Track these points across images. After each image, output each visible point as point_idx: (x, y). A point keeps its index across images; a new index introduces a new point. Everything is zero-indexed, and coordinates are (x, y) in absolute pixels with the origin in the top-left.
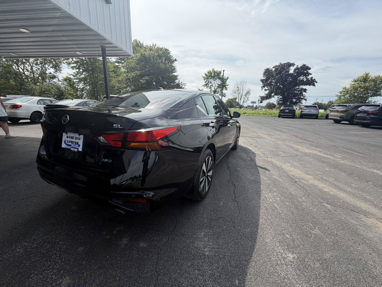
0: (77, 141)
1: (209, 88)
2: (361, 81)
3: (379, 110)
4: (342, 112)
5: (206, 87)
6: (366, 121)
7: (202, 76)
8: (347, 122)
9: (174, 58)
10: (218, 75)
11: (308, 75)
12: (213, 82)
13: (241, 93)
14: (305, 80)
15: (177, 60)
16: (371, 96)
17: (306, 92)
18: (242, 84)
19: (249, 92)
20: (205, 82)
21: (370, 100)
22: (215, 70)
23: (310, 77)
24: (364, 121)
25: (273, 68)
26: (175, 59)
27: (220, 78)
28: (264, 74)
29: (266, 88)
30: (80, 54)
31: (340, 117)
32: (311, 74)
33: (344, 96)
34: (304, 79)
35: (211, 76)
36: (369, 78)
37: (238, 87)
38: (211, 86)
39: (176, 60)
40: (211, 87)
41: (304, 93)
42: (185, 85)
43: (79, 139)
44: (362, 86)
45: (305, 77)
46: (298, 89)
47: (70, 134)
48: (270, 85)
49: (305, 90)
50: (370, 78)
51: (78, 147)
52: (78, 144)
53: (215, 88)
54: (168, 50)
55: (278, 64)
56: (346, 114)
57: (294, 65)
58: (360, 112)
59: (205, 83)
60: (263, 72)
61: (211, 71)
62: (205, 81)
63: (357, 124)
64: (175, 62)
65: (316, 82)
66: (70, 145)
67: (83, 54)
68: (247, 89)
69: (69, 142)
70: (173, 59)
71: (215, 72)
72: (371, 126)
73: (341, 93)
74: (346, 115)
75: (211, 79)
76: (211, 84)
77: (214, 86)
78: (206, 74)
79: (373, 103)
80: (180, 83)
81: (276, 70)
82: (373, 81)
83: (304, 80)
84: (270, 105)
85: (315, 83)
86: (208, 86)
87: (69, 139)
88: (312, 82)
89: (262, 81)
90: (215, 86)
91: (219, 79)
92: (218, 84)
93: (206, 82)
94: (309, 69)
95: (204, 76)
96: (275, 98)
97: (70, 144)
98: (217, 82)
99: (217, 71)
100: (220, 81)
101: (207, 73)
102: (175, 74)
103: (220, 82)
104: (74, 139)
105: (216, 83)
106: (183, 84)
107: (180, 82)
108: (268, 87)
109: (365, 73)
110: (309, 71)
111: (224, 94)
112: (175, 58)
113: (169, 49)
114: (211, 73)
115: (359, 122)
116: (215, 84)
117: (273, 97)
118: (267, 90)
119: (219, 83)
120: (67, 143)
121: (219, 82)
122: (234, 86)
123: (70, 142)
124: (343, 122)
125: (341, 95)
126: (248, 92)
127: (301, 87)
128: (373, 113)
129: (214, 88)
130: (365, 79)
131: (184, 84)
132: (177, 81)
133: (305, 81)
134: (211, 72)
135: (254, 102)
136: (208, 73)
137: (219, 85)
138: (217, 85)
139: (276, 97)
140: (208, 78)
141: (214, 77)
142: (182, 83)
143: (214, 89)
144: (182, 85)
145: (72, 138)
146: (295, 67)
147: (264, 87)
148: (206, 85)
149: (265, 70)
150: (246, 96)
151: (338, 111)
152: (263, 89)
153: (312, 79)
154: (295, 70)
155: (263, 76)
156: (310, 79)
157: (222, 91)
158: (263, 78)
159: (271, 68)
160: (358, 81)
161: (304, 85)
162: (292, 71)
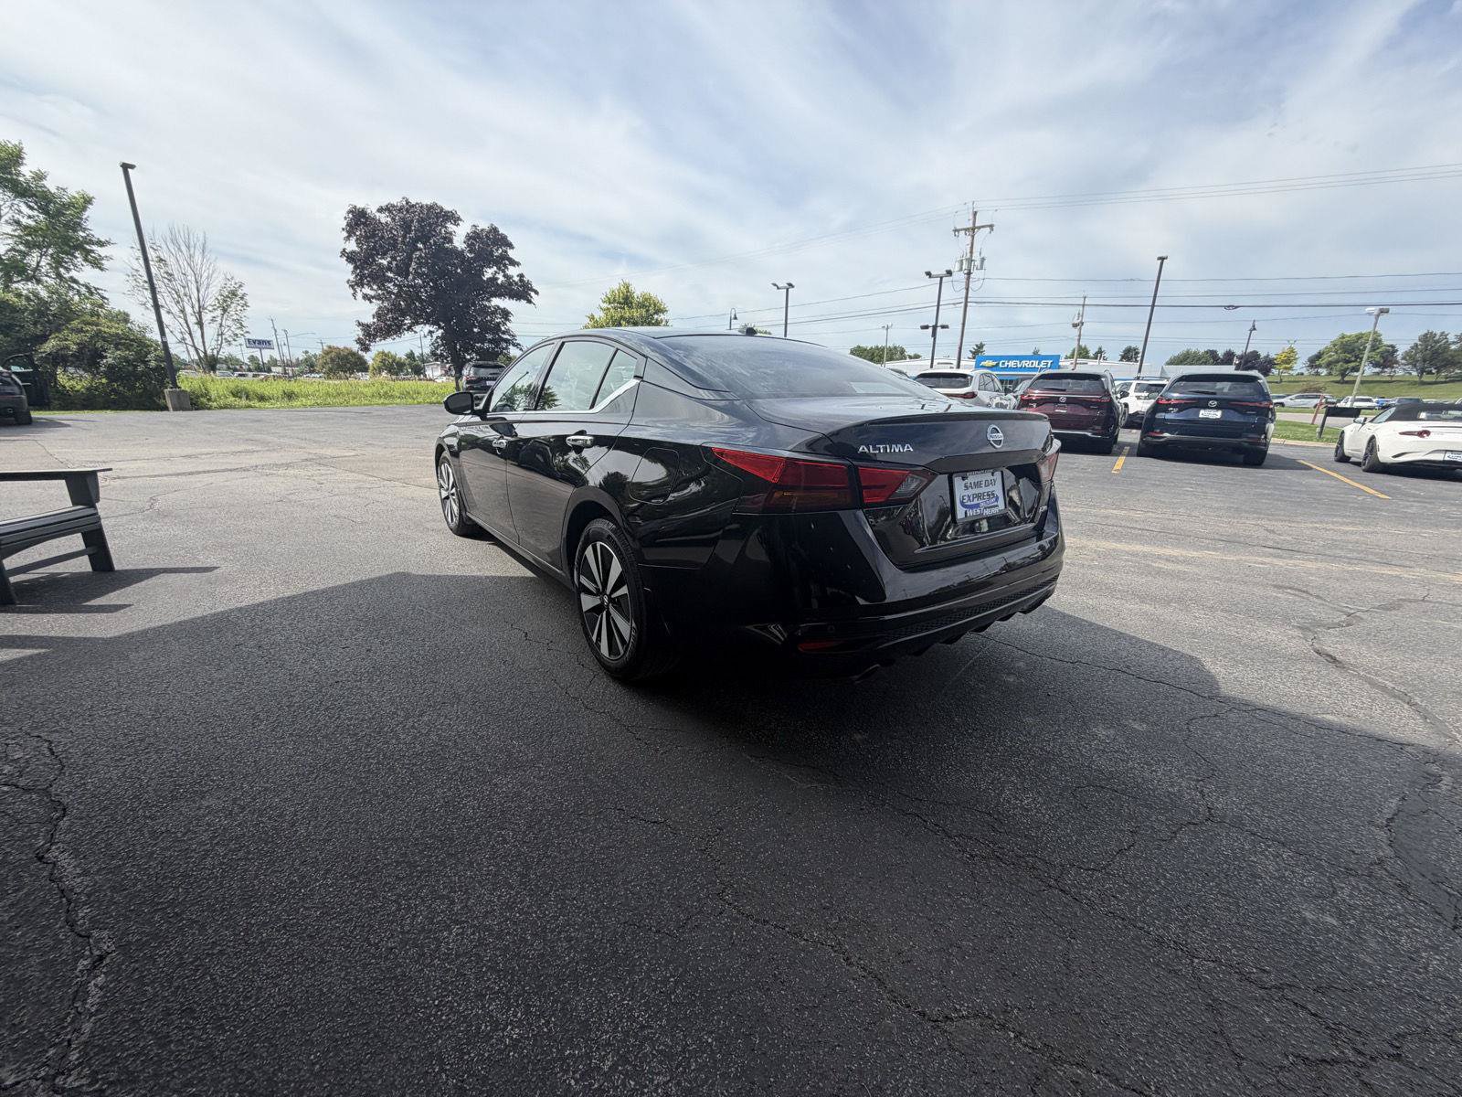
0: (990, 489)
2: (620, 303)
11: (507, 267)
13: (195, 295)
14: (501, 279)
17: (508, 320)
18: (183, 247)
19: (240, 292)
23: (513, 272)
25: (381, 210)
28: (351, 229)
29: (367, 290)
32: (518, 264)
34: (497, 276)
36: (632, 298)
37: (161, 259)
41: (505, 324)
43: (993, 483)
45: (499, 270)
46: (487, 307)
47: (972, 478)
48: (378, 278)
49: (506, 314)
50: (635, 296)
51: (996, 504)
52: (993, 494)
57: (460, 219)
60: (343, 223)
65: (536, 293)
66: (977, 506)
68: (219, 279)
69: (973, 498)
82: (641, 305)
83: (497, 279)
84: (338, 356)
85: (533, 294)
87: (971, 492)
88: (522, 291)
89: (351, 257)
92: (18, 223)
94: (511, 246)
96: (415, 332)
97: (976, 502)
98: (9, 214)
104: (983, 485)
108: (375, 287)
110: (512, 254)
111: (92, 294)
117: (409, 328)
118: (378, 297)
119: (26, 221)
120: (969, 503)
123: (975, 496)
127: (496, 301)
130: (627, 300)
133: (499, 282)
135: (264, 341)
137: (29, 230)
139: (424, 329)
145: (978, 485)
146: (465, 228)
147: (360, 284)
149: (350, 212)
150: (225, 310)
152: (359, 295)
153: (521, 280)
154: (469, 237)
155: (347, 238)
156: (516, 279)
157: (68, 270)
158: (352, 246)
159: (372, 210)
160: (615, 300)
161: (500, 296)
162: (459, 242)
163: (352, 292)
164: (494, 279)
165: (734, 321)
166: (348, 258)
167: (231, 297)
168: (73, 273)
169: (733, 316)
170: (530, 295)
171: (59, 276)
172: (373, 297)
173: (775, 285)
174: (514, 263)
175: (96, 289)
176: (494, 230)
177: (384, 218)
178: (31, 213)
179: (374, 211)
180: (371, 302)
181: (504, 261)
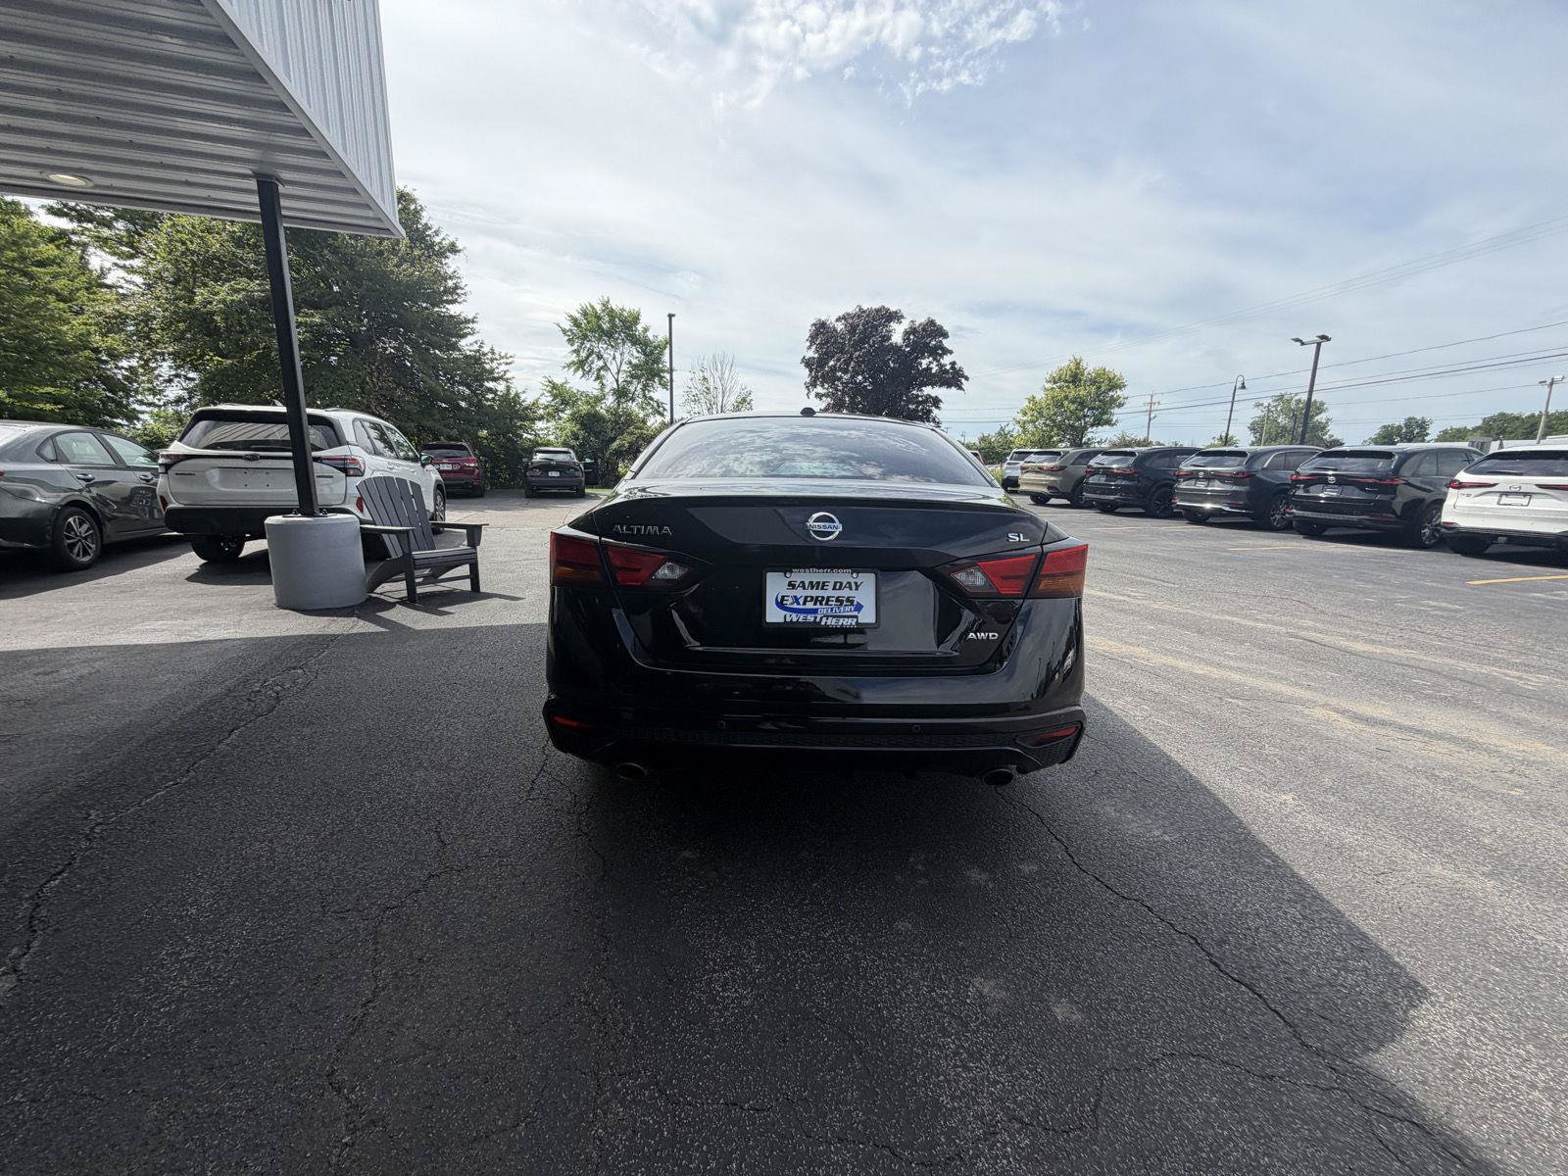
0: (845, 593)
1: (596, 379)
2: (1066, 381)
3: (1135, 464)
4: (1051, 471)
5: (580, 372)
6: (1112, 497)
7: (558, 325)
8: (1065, 502)
9: (444, 239)
10: (629, 328)
11: (941, 356)
12: (608, 354)
13: (719, 404)
14: (935, 369)
15: (459, 251)
16: (1092, 426)
17: (937, 407)
18: (719, 368)
19: (748, 400)
20: (574, 351)
21: (1089, 435)
22: (615, 305)
23: (946, 360)
24: (1107, 497)
25: (839, 320)
26: (453, 245)
27: (635, 341)
28: (813, 338)
29: (819, 389)
30: (74, 183)
31: (1049, 488)
32: (951, 352)
33: (1033, 422)
34: (932, 366)
35: (600, 327)
36: (1082, 375)
37: (705, 379)
38: (599, 370)
39: (453, 249)
40: (602, 372)
41: (935, 411)
42: (507, 364)
43: (855, 586)
44: (1071, 396)
45: (935, 359)
46: (918, 396)
47: (802, 576)
48: (829, 378)
49: (936, 402)
50: (1086, 373)
51: (856, 613)
52: (852, 602)
53: (620, 380)
54: (414, 201)
55: (851, 309)
56: (1061, 478)
57: (902, 317)
58: (1095, 472)
59: (574, 358)
60: (807, 335)
61: (598, 308)
62: (575, 347)
63: (1088, 505)
64: (446, 257)
65: (967, 379)
66: (814, 611)
67: (97, 186)
68: (737, 389)
69: (801, 600)
70: (440, 243)
71: (611, 314)
72: (1119, 510)
73: (1025, 414)
74: (1061, 481)
75: (599, 340)
76: (601, 363)
77: (613, 368)
78: (575, 322)
79: (1096, 445)
80: (485, 355)
81: (852, 329)
82: (1093, 382)
83: (931, 369)
85: (963, 380)
86: (590, 371)
87: (800, 593)
88: (953, 378)
89: (808, 363)
90: (618, 373)
91: (634, 344)
92: (630, 363)
93: (577, 352)
94: (945, 335)
95: (567, 325)
97: (810, 605)
98: (627, 357)
99: (623, 310)
100: (638, 352)
101: (578, 316)
102: (453, 309)
103: (636, 354)
104: (829, 588)
105: (621, 359)
106: (497, 356)
107: (486, 349)
108: (826, 386)
109: (1072, 359)
110: (946, 343)
111: (659, 406)
112: (451, 239)
113: (416, 195)
114: (599, 318)
115: (1093, 500)
116: (618, 361)
118: (826, 395)
119: (634, 361)
120: (795, 606)
121: (633, 354)
122: (691, 375)
123: (809, 599)
124: (1053, 501)
125: (1025, 418)
126: (744, 400)
127: (928, 390)
128: (1124, 476)
129: (617, 381)
130: (1075, 377)
131: (502, 358)
132: (467, 345)
133: (933, 371)
134: (596, 313)
136: (585, 314)
137: (635, 367)
138: (625, 367)
140: (585, 337)
141: (610, 334)
142: (493, 353)
143: (615, 383)
144: (492, 360)
145: (817, 586)
146: (905, 325)
147: (813, 384)
148: (581, 364)
149: (814, 324)
151: (1040, 470)
152: (813, 394)
153: (953, 368)
154: (907, 333)
155: (809, 348)
156: (948, 367)
157: (649, 391)
158: (811, 354)
159: (831, 320)
160: (1060, 379)
161: (933, 385)
162: (897, 338)
163: (807, 391)
164: (929, 369)
165: (1238, 392)
166: (806, 363)
167: (743, 402)
168: (651, 394)
169: (1239, 385)
170: (960, 381)
171: (644, 396)
172: (823, 395)
173: (1297, 340)
174: (946, 351)
175: (662, 403)
176: (932, 323)
177: (840, 326)
178: (638, 355)
179: (833, 320)
180: (821, 399)
181: (939, 351)
